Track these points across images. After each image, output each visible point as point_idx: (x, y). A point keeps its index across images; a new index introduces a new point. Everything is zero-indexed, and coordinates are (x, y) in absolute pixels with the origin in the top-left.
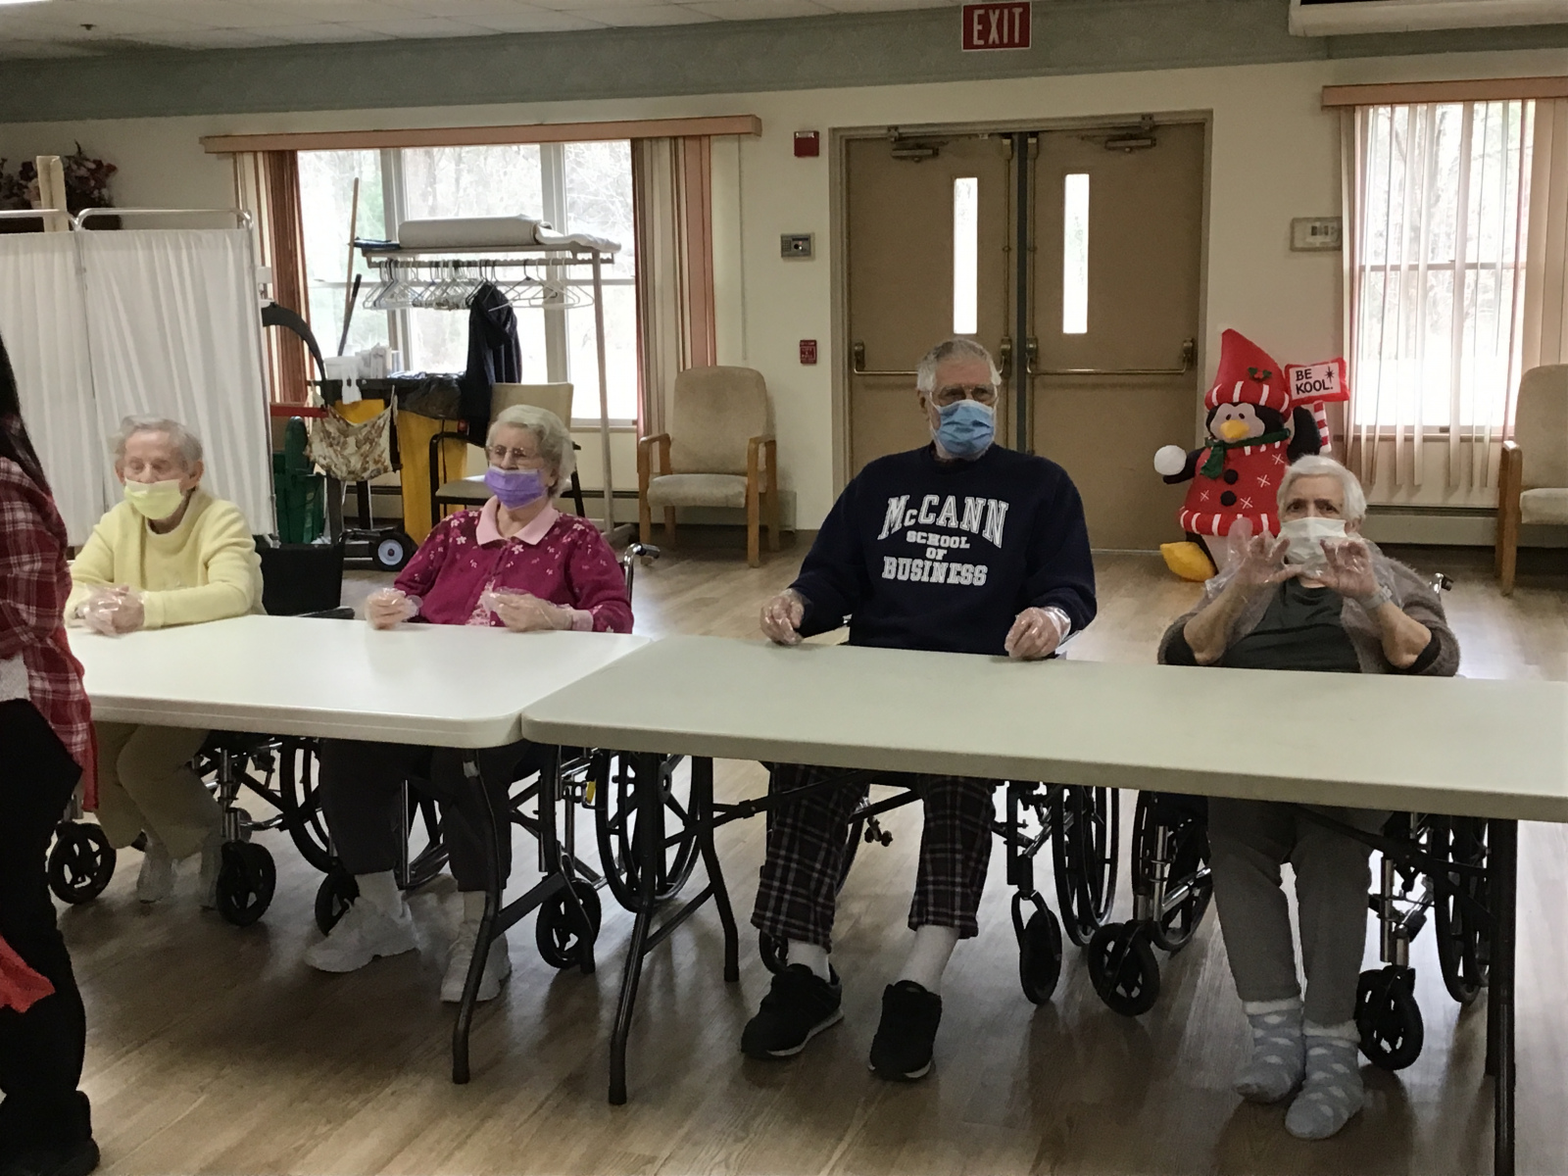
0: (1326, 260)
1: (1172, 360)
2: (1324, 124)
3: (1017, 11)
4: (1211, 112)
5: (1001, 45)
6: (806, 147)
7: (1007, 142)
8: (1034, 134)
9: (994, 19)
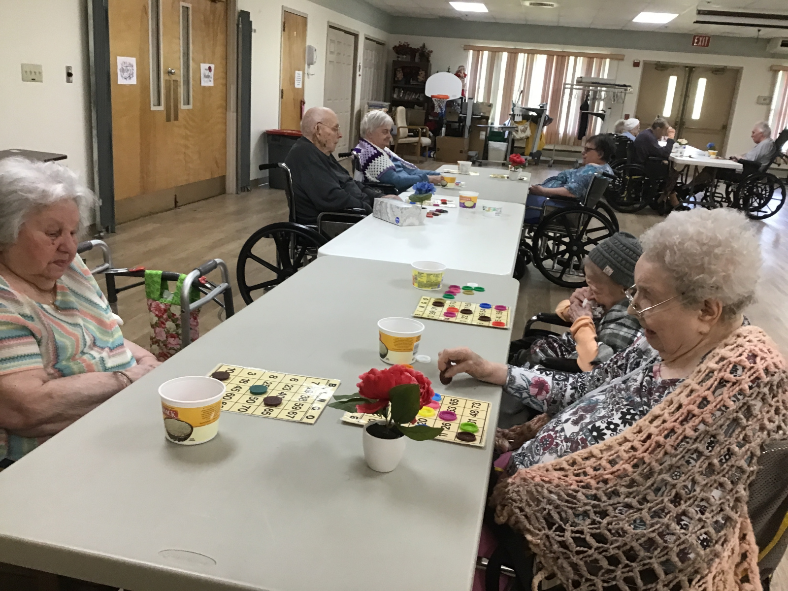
0: (765, 107)
1: (719, 128)
2: (771, 73)
3: (707, 38)
4: (742, 68)
5: (702, 46)
6: (636, 64)
7: (687, 69)
8: (694, 67)
9: (701, 39)
